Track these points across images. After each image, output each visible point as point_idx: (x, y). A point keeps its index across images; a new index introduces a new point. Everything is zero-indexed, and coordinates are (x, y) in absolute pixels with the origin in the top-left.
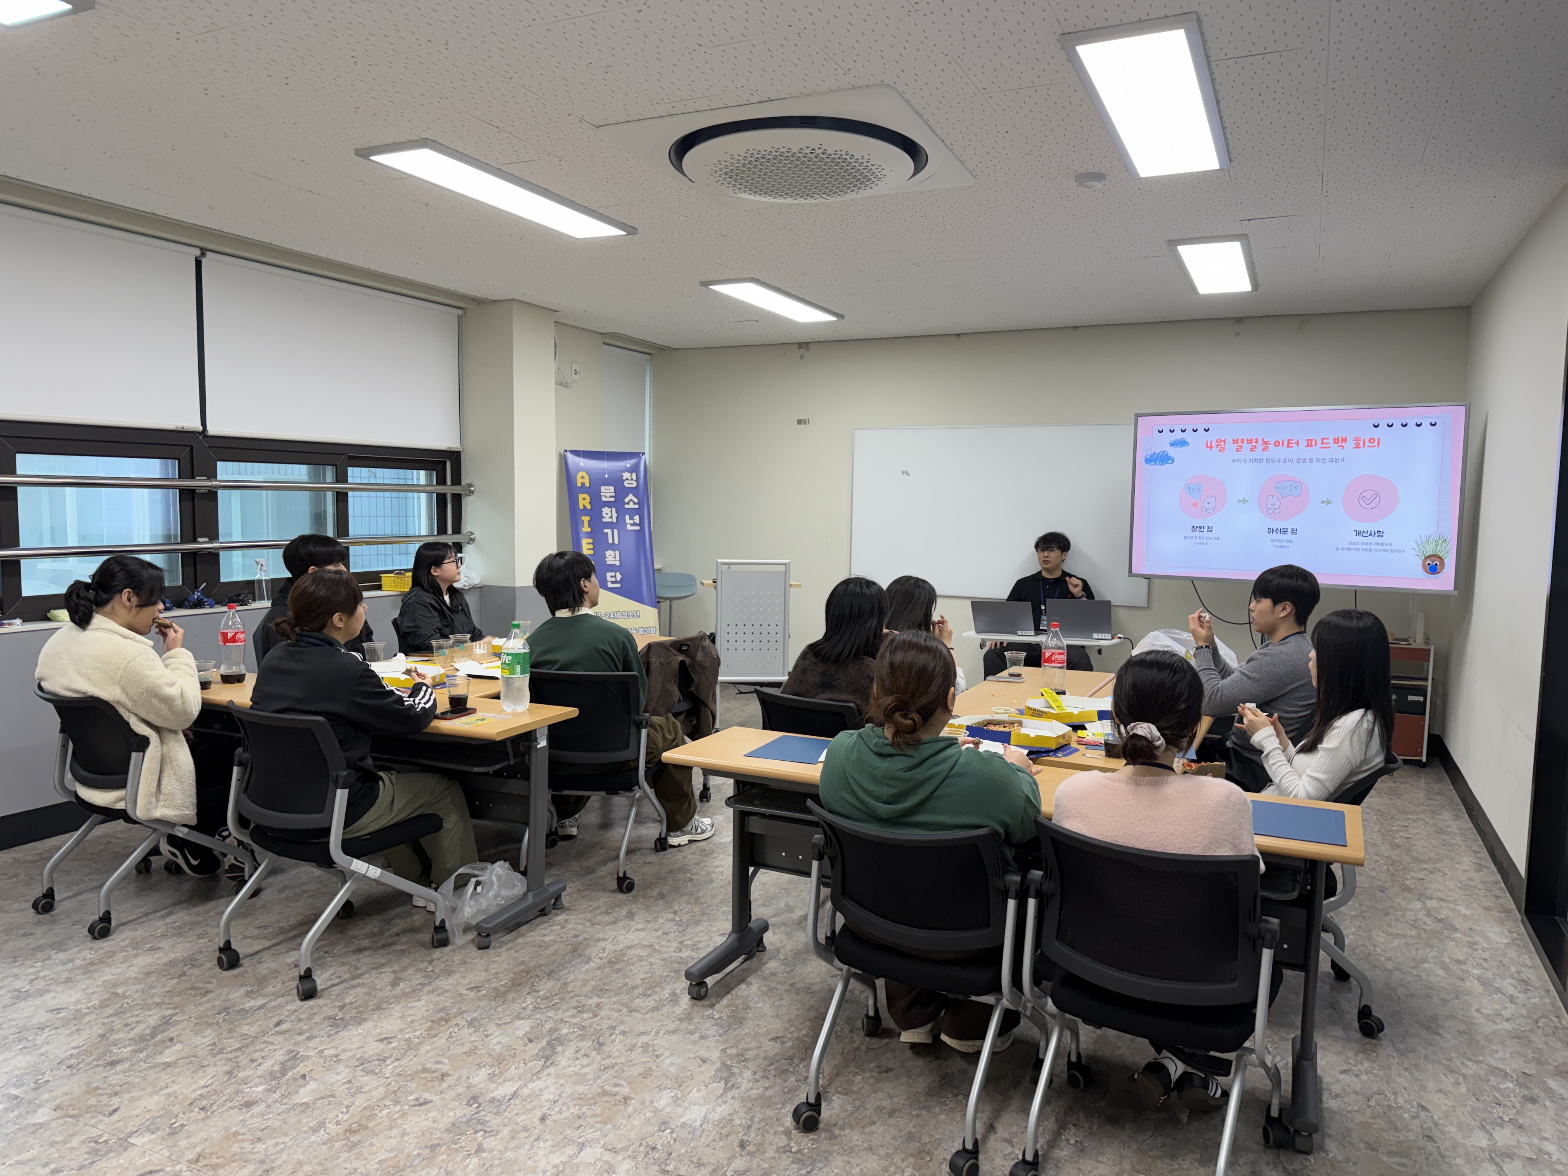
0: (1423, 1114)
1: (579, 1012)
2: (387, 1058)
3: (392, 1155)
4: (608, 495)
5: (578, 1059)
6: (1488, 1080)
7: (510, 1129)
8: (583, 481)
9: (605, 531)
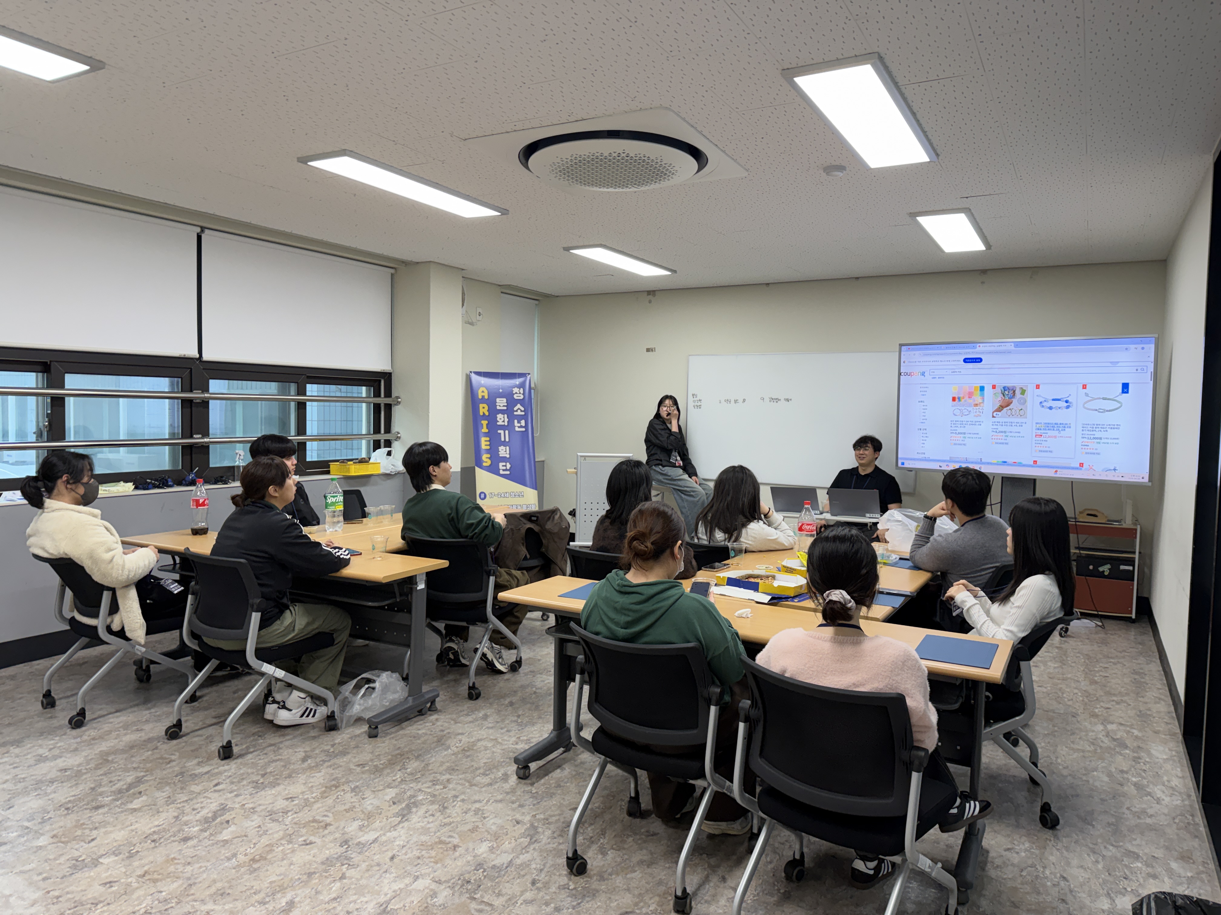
0: (1062, 883)
1: (434, 784)
2: (289, 811)
3: (280, 878)
4: (502, 405)
5: (426, 817)
6: (1123, 860)
7: (367, 864)
8: (483, 394)
9: (499, 431)
